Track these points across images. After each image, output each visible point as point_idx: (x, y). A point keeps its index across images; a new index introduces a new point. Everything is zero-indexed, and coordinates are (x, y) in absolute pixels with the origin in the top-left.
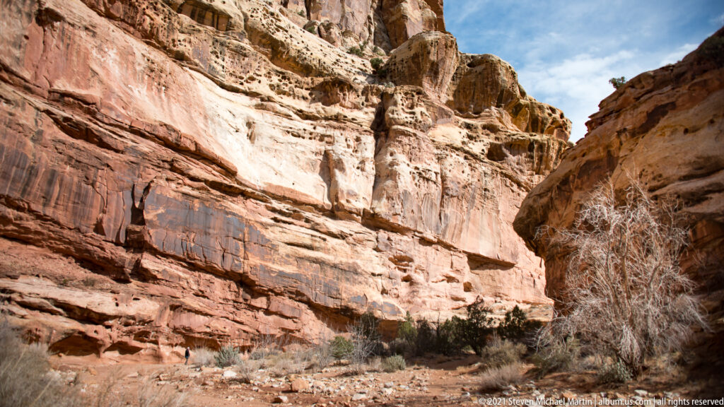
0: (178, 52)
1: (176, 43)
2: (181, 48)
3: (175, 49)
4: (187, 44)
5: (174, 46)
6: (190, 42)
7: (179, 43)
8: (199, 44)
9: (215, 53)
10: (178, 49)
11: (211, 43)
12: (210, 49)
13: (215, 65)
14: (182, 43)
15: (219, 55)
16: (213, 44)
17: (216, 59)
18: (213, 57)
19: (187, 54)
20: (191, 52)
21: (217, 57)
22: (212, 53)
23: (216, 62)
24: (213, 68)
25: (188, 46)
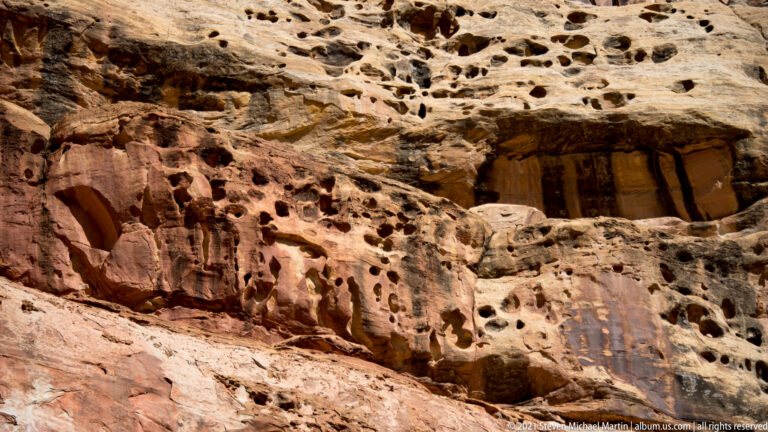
0: (492, 360)
1: (468, 326)
2: (500, 342)
3: (471, 352)
4: (524, 313)
5: (465, 341)
6: (541, 301)
7: (482, 322)
8: (587, 296)
9: (695, 313)
10: (488, 350)
11: (651, 272)
12: (658, 303)
13: (709, 370)
14: (501, 315)
15: (719, 317)
16: (668, 275)
17: (710, 342)
18: (688, 336)
19: (536, 359)
20: (554, 343)
21: (713, 330)
22: (673, 316)
23: (708, 356)
24: (702, 384)
25: (536, 321)
